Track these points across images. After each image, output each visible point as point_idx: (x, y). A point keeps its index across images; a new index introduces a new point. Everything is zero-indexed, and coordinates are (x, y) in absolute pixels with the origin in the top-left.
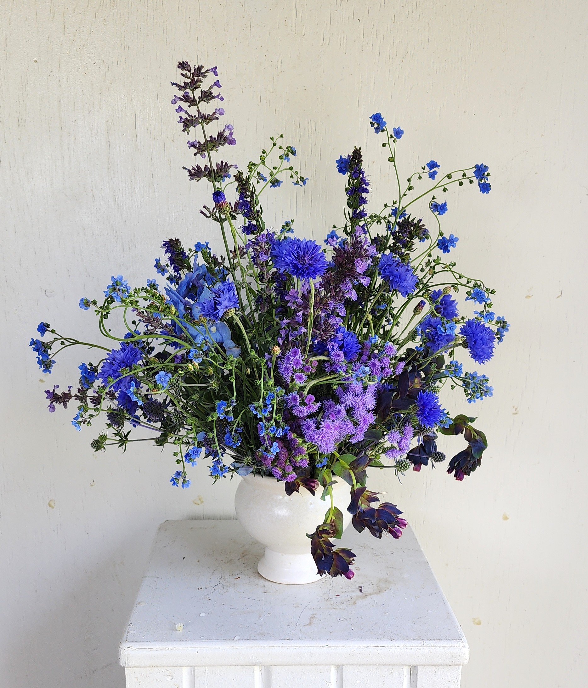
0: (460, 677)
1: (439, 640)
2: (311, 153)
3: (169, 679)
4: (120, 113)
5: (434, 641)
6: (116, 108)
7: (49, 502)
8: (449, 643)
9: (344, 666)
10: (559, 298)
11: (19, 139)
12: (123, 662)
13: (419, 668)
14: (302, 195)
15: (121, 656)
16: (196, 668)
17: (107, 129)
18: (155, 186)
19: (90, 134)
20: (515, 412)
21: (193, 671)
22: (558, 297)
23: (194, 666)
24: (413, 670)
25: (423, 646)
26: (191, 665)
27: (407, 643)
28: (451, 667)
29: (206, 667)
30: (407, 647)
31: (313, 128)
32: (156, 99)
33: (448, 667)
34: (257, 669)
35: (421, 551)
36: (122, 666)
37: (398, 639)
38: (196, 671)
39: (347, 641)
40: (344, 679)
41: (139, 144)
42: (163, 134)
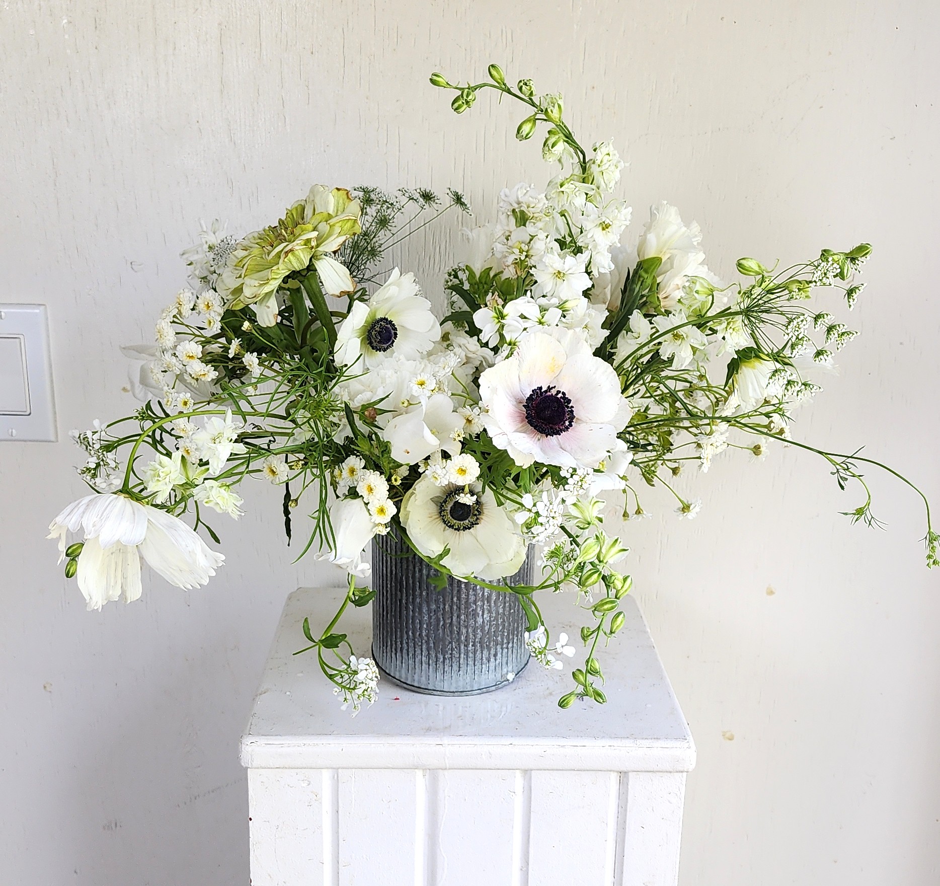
0: (684, 788)
1: (658, 739)
3: (305, 785)
4: (238, 13)
5: (650, 741)
6: (233, 6)
8: (671, 744)
9: (533, 772)
11: (96, 48)
12: (245, 761)
13: (631, 775)
14: (492, 133)
15: (243, 753)
16: (340, 770)
17: (219, 35)
18: (286, 118)
19: (196, 43)
21: (336, 777)
23: (338, 768)
24: (623, 776)
25: (635, 746)
26: (334, 766)
27: (615, 743)
28: (672, 774)
29: (354, 770)
31: (509, 38)
33: (669, 774)
34: (419, 773)
35: (646, 632)
36: (244, 766)
37: (603, 737)
38: (340, 775)
39: (537, 738)
40: (532, 788)
41: (265, 57)
42: (298, 43)
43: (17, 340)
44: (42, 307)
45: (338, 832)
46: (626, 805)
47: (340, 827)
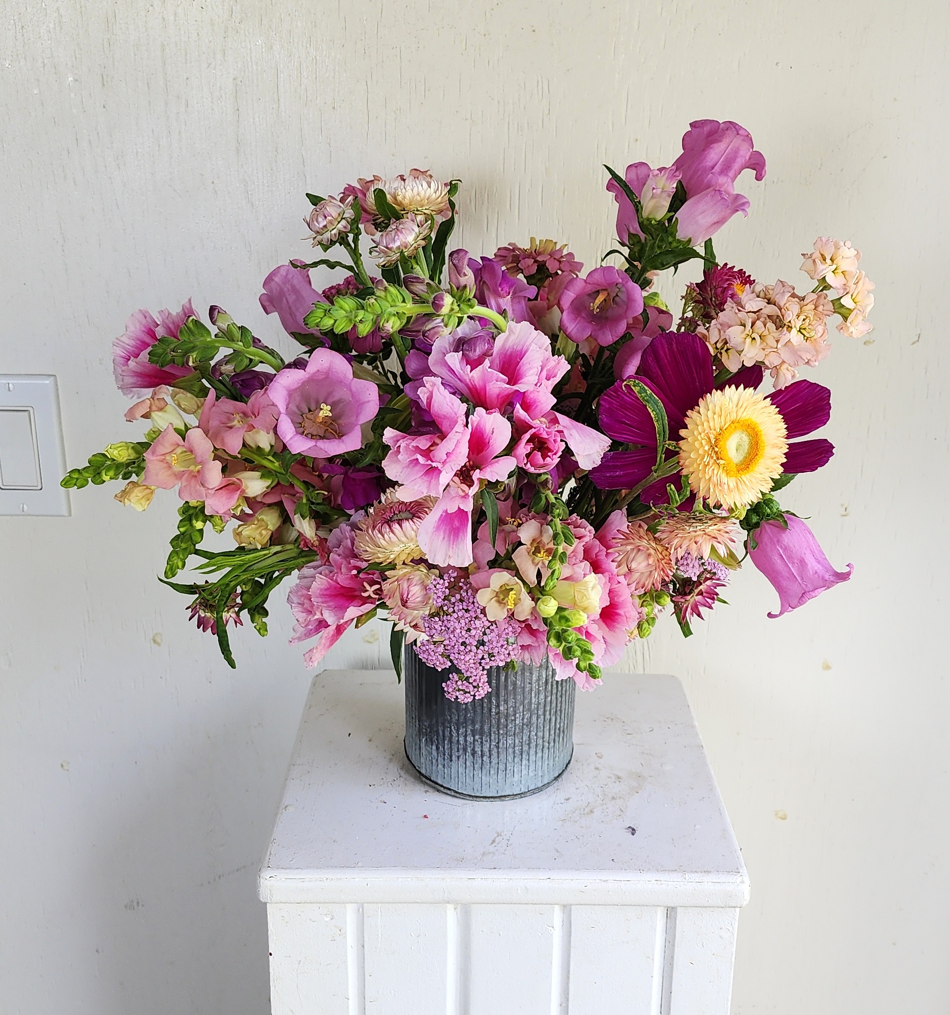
0: (737, 922)
1: (708, 872)
2: (541, 127)
3: (327, 919)
4: (255, 67)
5: (700, 874)
6: (249, 60)
7: (154, 637)
8: (722, 878)
9: (572, 906)
10: (915, 345)
11: (104, 107)
12: (264, 896)
13: (679, 910)
14: (527, 190)
15: (261, 888)
16: (365, 905)
17: (235, 91)
18: (307, 177)
19: (210, 99)
20: (844, 513)
21: (361, 909)
22: (914, 343)
23: (363, 903)
24: (671, 913)
25: (684, 880)
26: (359, 901)
27: (662, 877)
28: (723, 909)
29: (380, 904)
30: (662, 882)
31: (546, 88)
32: (308, 46)
33: (720, 909)
34: (450, 908)
35: (693, 727)
36: (263, 901)
37: (649, 869)
38: (365, 909)
39: (577, 872)
40: (572, 923)
41: (283, 114)
42: (318, 98)
43: (26, 414)
44: (52, 378)
45: (363, 967)
46: (674, 941)
47: (366, 963)
